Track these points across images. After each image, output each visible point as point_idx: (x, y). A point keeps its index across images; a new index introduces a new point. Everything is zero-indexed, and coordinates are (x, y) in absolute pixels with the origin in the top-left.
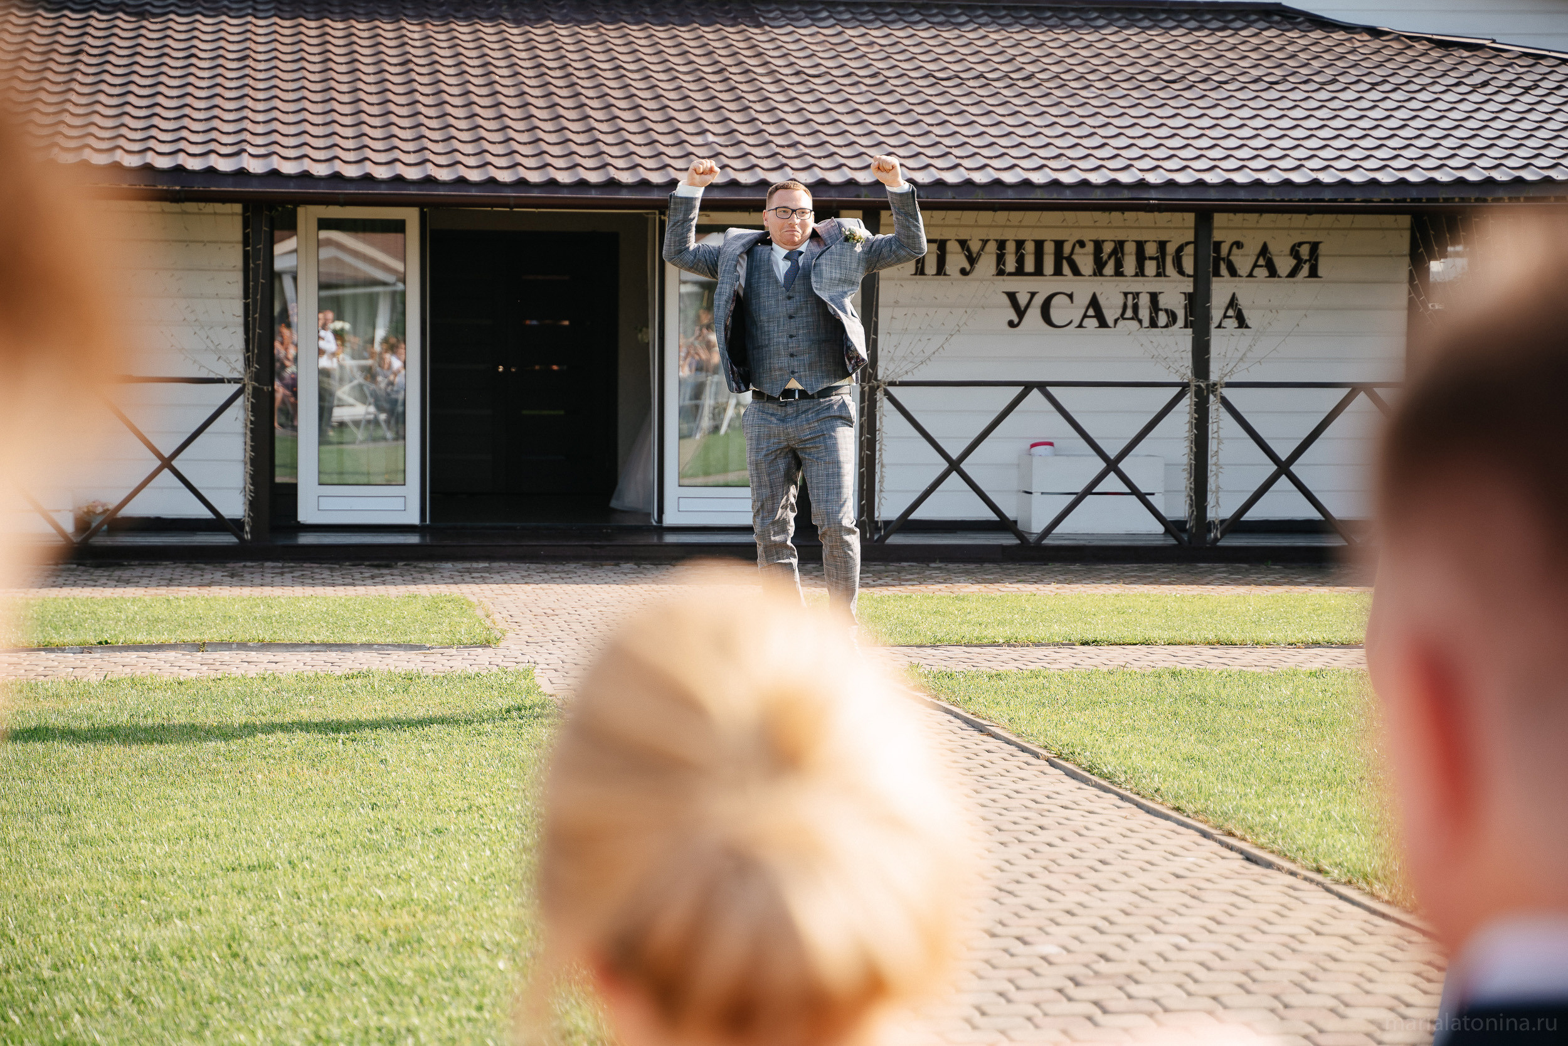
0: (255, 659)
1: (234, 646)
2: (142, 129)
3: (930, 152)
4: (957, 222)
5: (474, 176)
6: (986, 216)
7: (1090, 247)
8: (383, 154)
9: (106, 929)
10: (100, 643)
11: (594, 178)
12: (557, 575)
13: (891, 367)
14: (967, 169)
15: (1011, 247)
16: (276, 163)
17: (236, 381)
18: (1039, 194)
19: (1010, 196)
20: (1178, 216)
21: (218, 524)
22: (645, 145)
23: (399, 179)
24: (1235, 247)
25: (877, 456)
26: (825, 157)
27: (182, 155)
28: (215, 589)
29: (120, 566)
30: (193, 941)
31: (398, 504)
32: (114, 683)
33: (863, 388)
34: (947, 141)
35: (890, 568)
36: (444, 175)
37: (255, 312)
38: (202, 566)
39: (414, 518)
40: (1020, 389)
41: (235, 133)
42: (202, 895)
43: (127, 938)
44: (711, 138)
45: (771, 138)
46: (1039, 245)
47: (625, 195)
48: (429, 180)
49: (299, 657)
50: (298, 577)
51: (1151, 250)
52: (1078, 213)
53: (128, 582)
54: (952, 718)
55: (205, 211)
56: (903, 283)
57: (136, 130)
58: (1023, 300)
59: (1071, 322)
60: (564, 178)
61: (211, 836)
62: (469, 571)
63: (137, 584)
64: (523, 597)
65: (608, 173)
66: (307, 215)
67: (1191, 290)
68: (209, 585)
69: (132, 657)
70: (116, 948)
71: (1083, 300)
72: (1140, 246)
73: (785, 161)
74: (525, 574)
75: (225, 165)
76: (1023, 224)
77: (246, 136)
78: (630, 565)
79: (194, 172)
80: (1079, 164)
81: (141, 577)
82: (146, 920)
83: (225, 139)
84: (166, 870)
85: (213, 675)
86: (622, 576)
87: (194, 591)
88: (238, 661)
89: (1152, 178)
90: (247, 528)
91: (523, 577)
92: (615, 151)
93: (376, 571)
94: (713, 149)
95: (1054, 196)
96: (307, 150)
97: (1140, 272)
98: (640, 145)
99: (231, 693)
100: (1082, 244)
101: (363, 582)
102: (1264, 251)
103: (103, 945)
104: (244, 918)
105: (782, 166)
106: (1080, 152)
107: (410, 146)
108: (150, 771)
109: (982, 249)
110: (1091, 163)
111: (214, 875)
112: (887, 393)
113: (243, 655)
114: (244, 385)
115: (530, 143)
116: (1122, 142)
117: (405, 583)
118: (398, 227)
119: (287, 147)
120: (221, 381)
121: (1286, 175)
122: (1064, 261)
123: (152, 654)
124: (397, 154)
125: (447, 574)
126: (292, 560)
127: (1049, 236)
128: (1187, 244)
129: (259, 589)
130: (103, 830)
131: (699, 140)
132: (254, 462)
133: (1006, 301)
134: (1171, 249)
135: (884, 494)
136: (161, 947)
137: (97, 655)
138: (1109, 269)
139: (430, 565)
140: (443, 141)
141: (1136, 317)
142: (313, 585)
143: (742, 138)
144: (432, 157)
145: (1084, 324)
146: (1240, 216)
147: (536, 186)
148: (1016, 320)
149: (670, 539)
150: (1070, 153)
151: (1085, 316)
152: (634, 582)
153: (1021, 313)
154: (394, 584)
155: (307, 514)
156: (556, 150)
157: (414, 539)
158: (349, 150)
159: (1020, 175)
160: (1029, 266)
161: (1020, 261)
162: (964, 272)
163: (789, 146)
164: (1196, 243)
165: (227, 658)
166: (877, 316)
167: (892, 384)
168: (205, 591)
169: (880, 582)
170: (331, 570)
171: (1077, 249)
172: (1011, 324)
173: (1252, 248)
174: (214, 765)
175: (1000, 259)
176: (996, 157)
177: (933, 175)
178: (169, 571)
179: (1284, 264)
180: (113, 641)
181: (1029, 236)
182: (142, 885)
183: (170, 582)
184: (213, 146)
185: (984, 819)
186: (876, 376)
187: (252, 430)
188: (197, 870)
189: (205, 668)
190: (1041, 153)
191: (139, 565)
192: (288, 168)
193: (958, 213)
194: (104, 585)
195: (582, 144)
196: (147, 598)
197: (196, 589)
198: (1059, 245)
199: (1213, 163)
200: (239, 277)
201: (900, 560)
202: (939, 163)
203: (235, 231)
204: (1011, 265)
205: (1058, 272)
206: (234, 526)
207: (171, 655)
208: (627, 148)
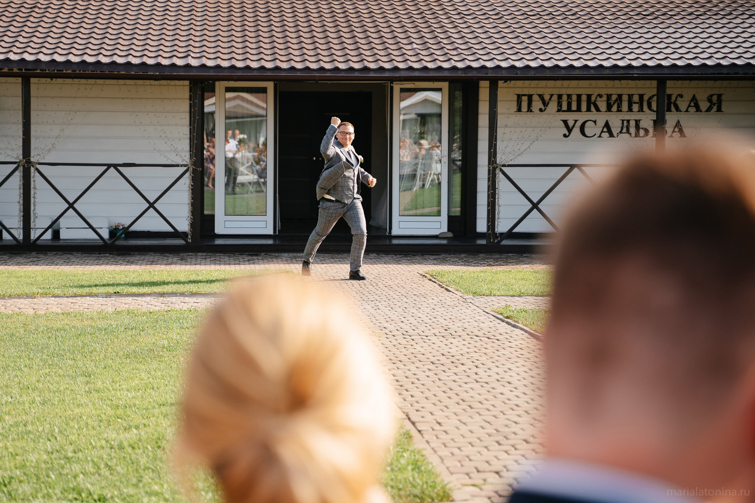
0: (187, 301)
1: (178, 294)
2: (142, 46)
3: (523, 52)
4: (537, 86)
5: (299, 66)
6: (551, 83)
7: (605, 98)
8: (256, 56)
9: (100, 434)
10: (115, 293)
11: (357, 66)
12: (338, 260)
13: (503, 158)
14: (541, 60)
15: (565, 98)
16: (204, 61)
17: (185, 166)
18: (577, 72)
19: (563, 73)
20: (648, 82)
21: (176, 234)
22: (383, 50)
23: (263, 68)
24: (678, 97)
25: (497, 201)
26: (471, 55)
27: (160, 58)
28: (173, 266)
29: (129, 255)
30: (140, 440)
31: (263, 224)
32: (119, 313)
33: (489, 168)
34: (532, 46)
35: (502, 256)
36: (284, 66)
37: (194, 133)
38: (168, 255)
39: (270, 232)
40: (568, 168)
41: (185, 47)
42: (147, 417)
43: (109, 439)
44: (415, 46)
45: (444, 46)
46: (579, 97)
47: (372, 75)
48: (277, 68)
49: (208, 300)
50: (213, 260)
51: (636, 98)
52: (597, 81)
53: (132, 263)
54: (523, 332)
55: (170, 84)
56: (510, 116)
57: (139, 46)
58: (571, 124)
59: (595, 134)
60: (342, 66)
61: (155, 388)
62: (295, 258)
63: (136, 264)
64: (320, 270)
65: (364, 64)
66: (220, 86)
67: (655, 118)
68: (171, 264)
69: (129, 299)
70: (103, 442)
71: (601, 123)
72: (630, 96)
73: (451, 57)
74: (323, 259)
75: (180, 62)
76: (569, 86)
77: (191, 48)
78: (374, 255)
79: (165, 66)
80: (598, 57)
81: (138, 260)
82: (119, 429)
83: (181, 50)
84: (132, 405)
85: (166, 308)
86: (370, 260)
87: (163, 267)
88: (179, 302)
89: (635, 63)
90: (189, 237)
91: (321, 261)
92: (367, 53)
93: (251, 258)
94: (416, 51)
95: (585, 73)
96: (219, 55)
97: (630, 110)
98: (380, 50)
99: (174, 317)
100: (600, 96)
101: (244, 263)
102: (694, 99)
103: (98, 441)
104: (166, 429)
105: (450, 59)
106: (599, 51)
107: (269, 52)
108: (130, 356)
109: (550, 99)
110: (605, 56)
111: (154, 408)
112: (501, 170)
113: (182, 299)
114: (189, 168)
115: (326, 50)
116: (621, 45)
117: (264, 263)
118: (264, 90)
119: (210, 53)
120: (177, 166)
121: (703, 61)
122: (591, 105)
123: (139, 298)
124: (262, 56)
125: (285, 259)
126: (211, 252)
127: (584, 92)
128: (653, 96)
129: (194, 266)
130: (105, 385)
131: (409, 47)
132: (193, 205)
133: (562, 124)
134: (646, 98)
135: (500, 220)
136: (124, 443)
137: (113, 299)
138: (615, 108)
139: (277, 254)
140: (284, 49)
141: (628, 132)
142: (220, 264)
143: (430, 46)
144: (279, 57)
145: (602, 136)
146: (680, 82)
147: (329, 70)
148: (567, 134)
149: (395, 242)
150: (593, 51)
151: (602, 132)
152: (375, 263)
153: (570, 130)
154: (259, 264)
155: (219, 229)
156: (339, 53)
157: (270, 242)
158: (239, 54)
159: (568, 63)
160: (574, 107)
161: (569, 105)
162: (541, 110)
163: (453, 49)
164: (657, 95)
165: (174, 300)
166: (496, 132)
167: (504, 166)
168: (168, 267)
169: (497, 263)
170: (229, 257)
171: (598, 99)
172: (565, 136)
173: (688, 97)
174: (161, 353)
175: (560, 104)
176: (556, 54)
177: (524, 63)
178: (152, 257)
179: (703, 106)
180: (121, 292)
181: (574, 92)
182: (120, 412)
183: (152, 263)
184: (175, 53)
185: (532, 384)
186: (496, 162)
187: (192, 189)
188: (146, 405)
189: (163, 305)
190: (579, 51)
191: (139, 254)
192: (210, 63)
193: (537, 82)
194: (121, 264)
195: (352, 50)
196: (140, 271)
197: (164, 266)
198: (589, 96)
199: (666, 56)
200: (187, 116)
201: (508, 252)
202: (528, 57)
203: (186, 93)
204: (565, 107)
205: (589, 110)
206: (183, 235)
207: (148, 299)
208: (373, 52)
